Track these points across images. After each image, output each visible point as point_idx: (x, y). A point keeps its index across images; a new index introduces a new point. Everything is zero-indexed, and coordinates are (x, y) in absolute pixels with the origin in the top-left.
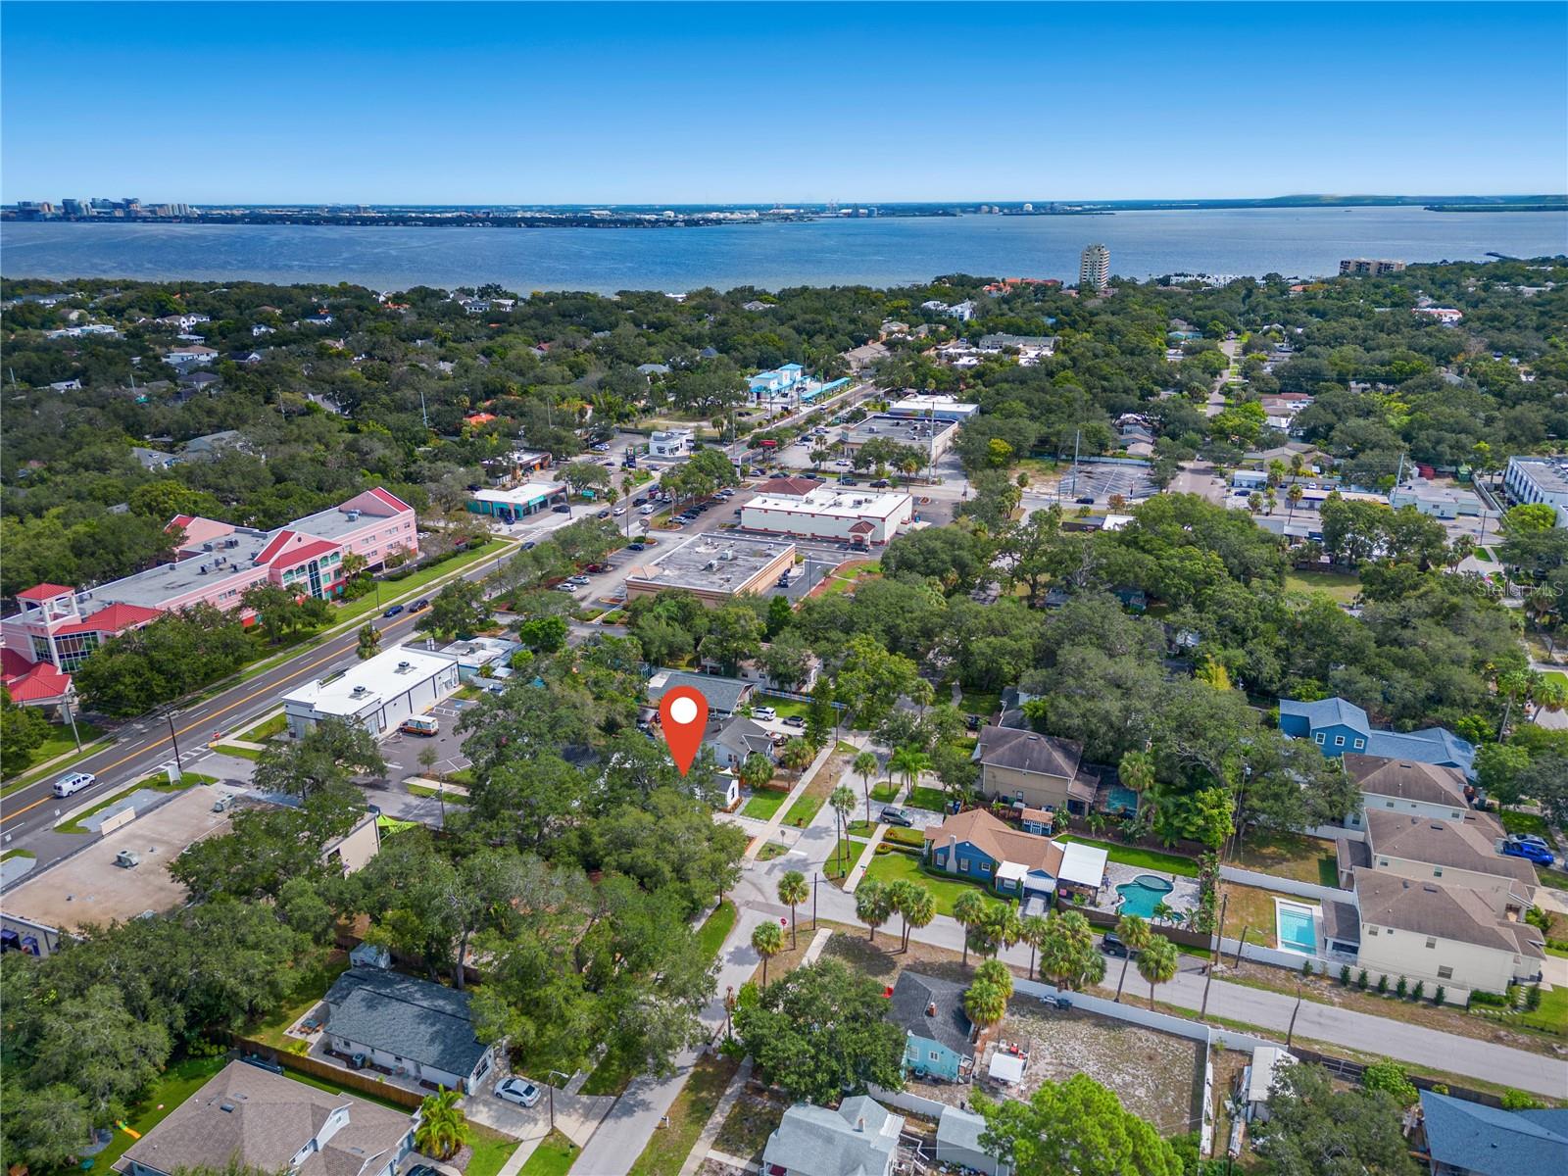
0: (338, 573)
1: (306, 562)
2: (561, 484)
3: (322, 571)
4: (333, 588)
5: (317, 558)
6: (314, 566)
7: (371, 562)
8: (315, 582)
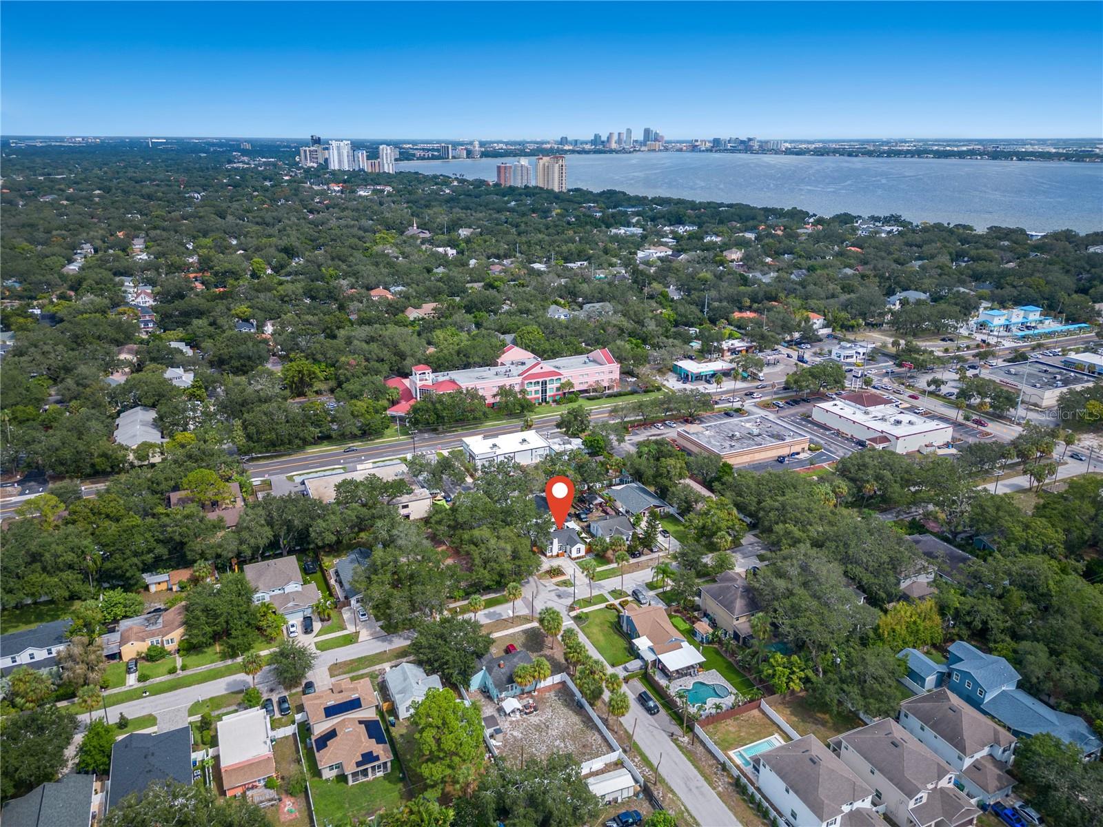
0: (558, 389)
1: (540, 380)
2: (734, 365)
3: (549, 386)
4: (554, 396)
5: (548, 379)
6: (544, 383)
7: (577, 388)
8: (544, 391)
